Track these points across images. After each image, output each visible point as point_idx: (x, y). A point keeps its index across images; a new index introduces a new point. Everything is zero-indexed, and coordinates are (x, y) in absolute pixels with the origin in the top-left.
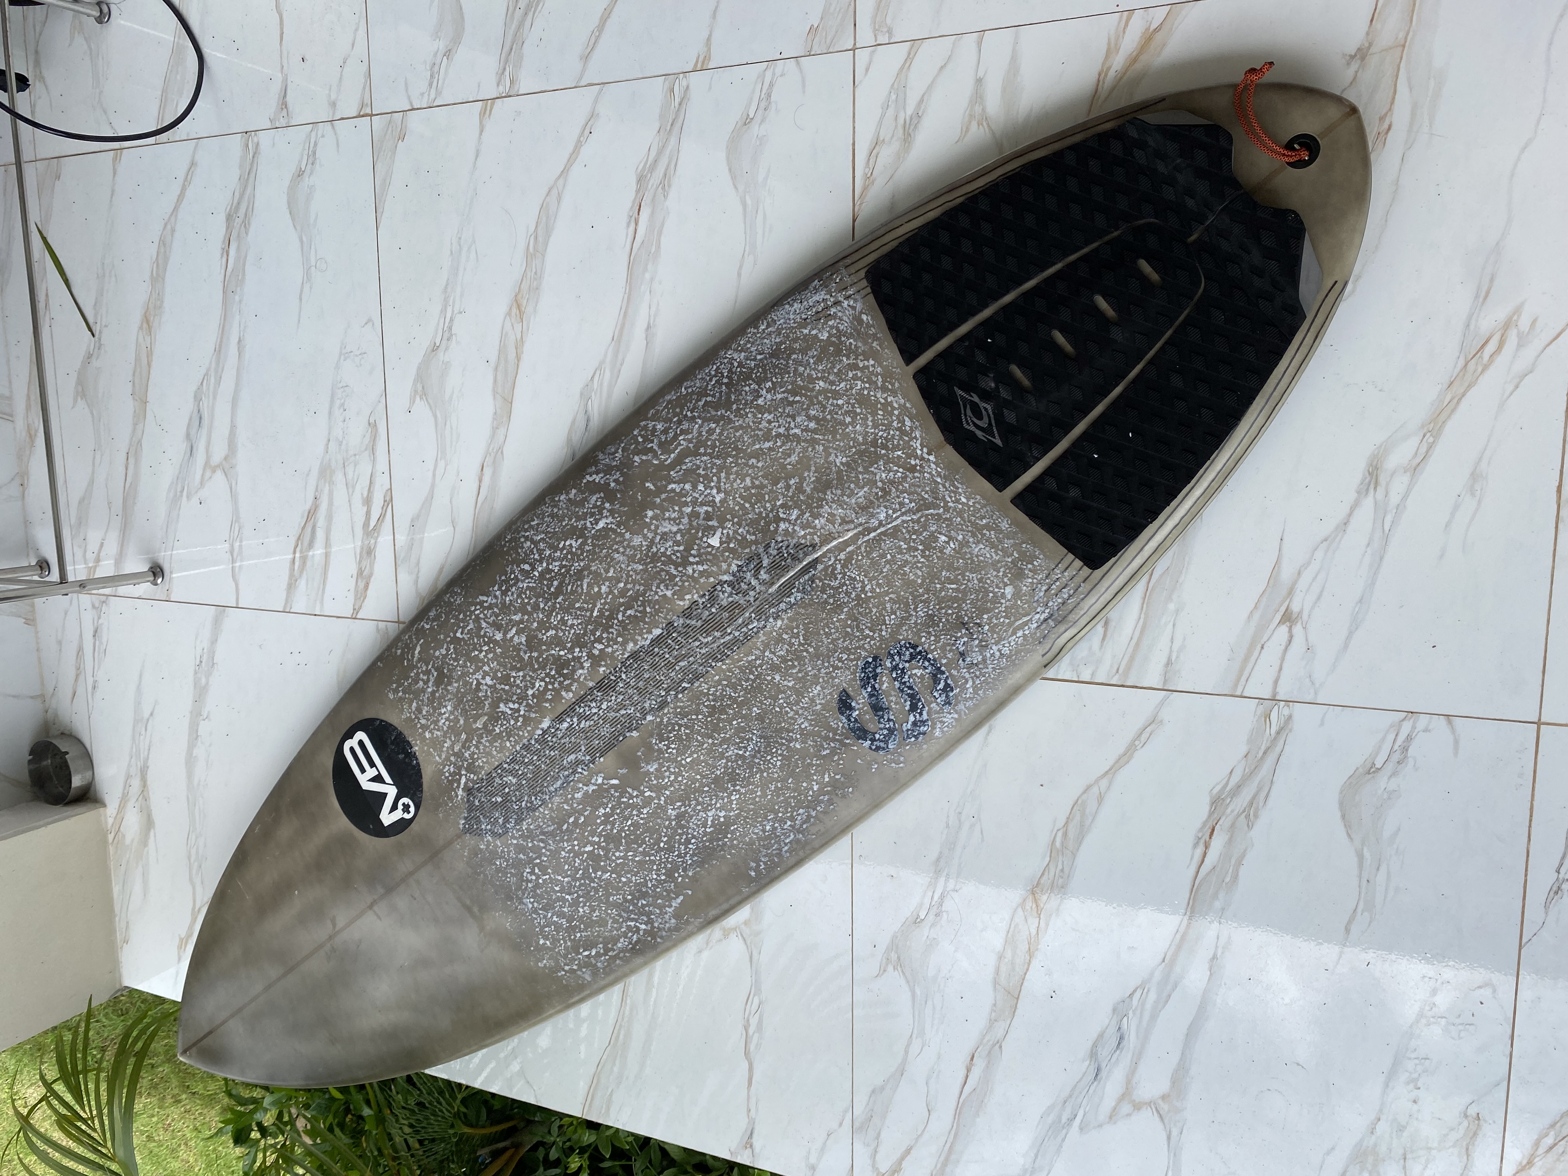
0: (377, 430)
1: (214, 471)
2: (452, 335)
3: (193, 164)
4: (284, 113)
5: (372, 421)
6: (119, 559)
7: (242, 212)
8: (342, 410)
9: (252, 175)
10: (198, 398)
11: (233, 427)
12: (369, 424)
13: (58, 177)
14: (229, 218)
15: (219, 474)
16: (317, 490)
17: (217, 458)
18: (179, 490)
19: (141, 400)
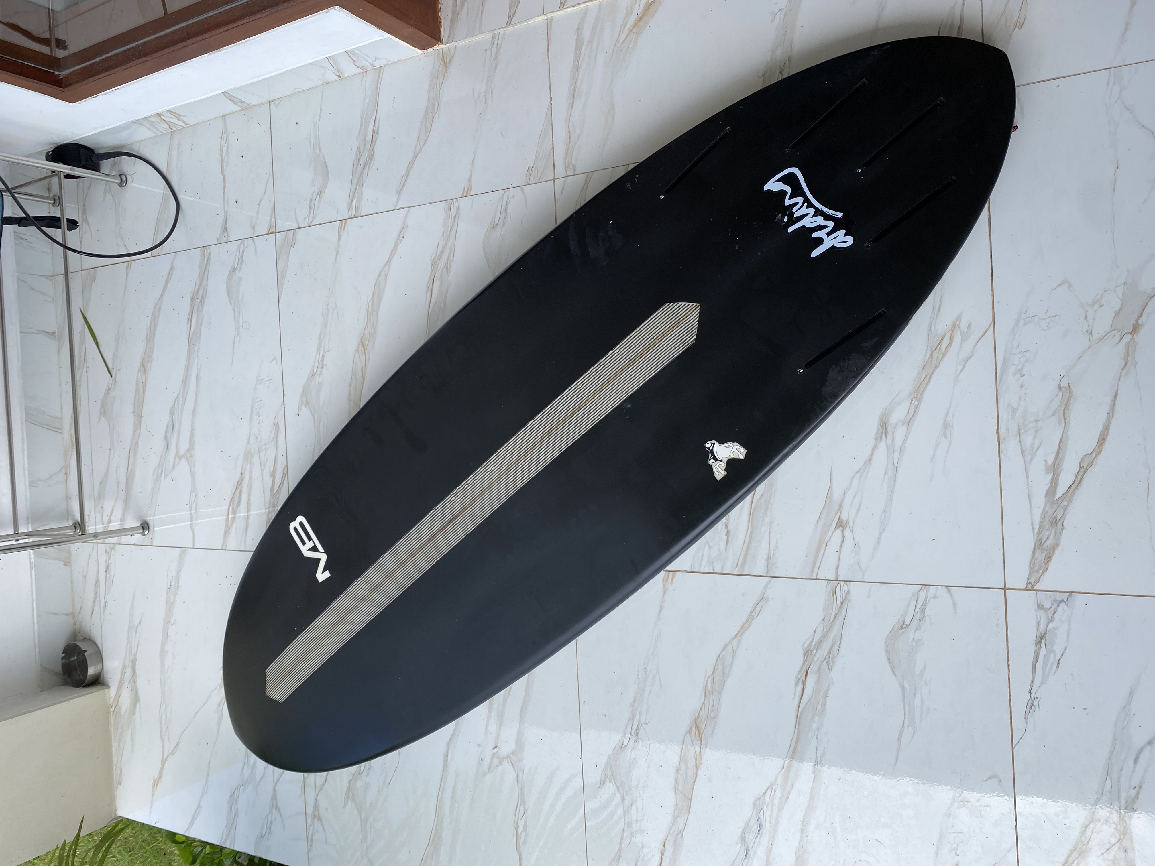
0: (279, 428)
1: (181, 459)
2: (323, 365)
3: (172, 268)
4: (226, 234)
5: (276, 422)
6: (122, 520)
7: (200, 296)
8: (257, 416)
9: (206, 272)
10: (172, 413)
11: (193, 429)
12: (274, 424)
13: (94, 280)
14: (193, 299)
15: (184, 460)
16: (242, 469)
17: (183, 450)
18: (159, 472)
19: (138, 416)
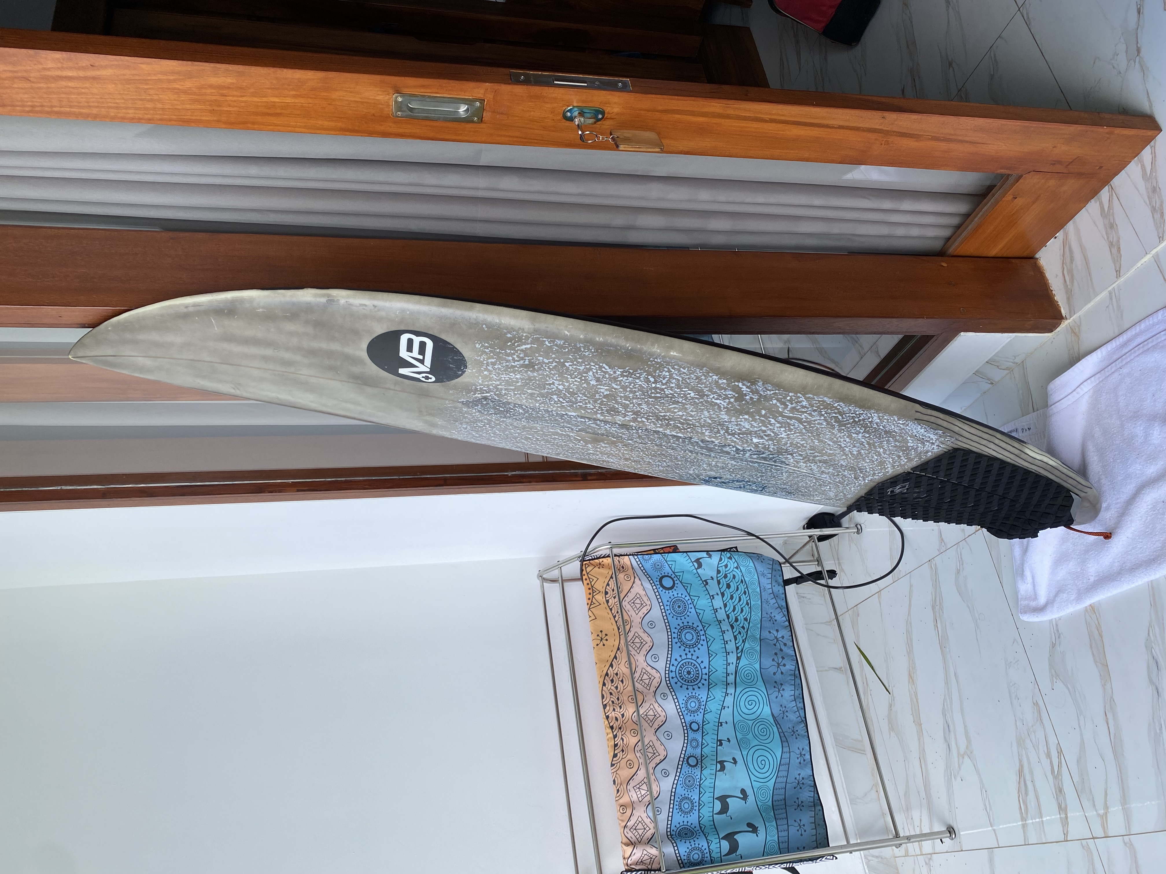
0: (1039, 706)
1: (963, 758)
2: (1060, 635)
3: (911, 586)
4: (943, 544)
5: (1035, 701)
6: (930, 824)
7: (938, 603)
8: (1017, 699)
9: (938, 581)
10: (944, 715)
11: (966, 727)
12: (1034, 704)
14: (933, 608)
15: (966, 759)
16: (1019, 755)
17: (962, 749)
18: (949, 774)
19: (918, 724)
